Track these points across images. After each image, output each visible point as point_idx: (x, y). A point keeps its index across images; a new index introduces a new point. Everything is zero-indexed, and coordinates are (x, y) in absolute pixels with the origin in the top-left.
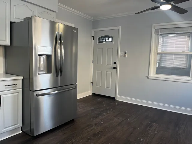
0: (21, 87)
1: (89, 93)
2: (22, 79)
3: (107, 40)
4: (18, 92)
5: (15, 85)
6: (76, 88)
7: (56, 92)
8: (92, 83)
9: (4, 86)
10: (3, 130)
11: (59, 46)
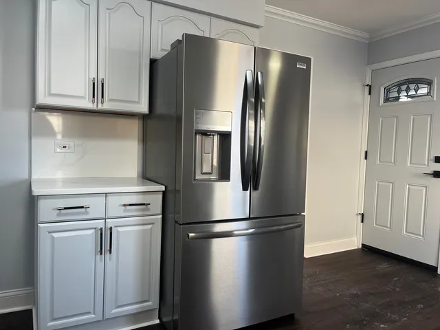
0: (160, 210)
1: (353, 242)
2: (163, 191)
3: (412, 93)
4: (153, 224)
5: (144, 204)
6: (300, 226)
7: (251, 231)
8: (363, 215)
9: (120, 206)
10: (113, 311)
11: (252, 112)
